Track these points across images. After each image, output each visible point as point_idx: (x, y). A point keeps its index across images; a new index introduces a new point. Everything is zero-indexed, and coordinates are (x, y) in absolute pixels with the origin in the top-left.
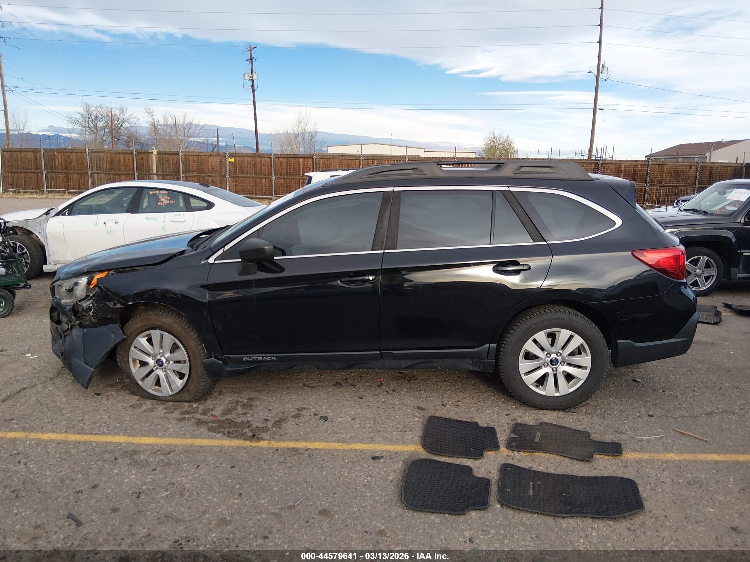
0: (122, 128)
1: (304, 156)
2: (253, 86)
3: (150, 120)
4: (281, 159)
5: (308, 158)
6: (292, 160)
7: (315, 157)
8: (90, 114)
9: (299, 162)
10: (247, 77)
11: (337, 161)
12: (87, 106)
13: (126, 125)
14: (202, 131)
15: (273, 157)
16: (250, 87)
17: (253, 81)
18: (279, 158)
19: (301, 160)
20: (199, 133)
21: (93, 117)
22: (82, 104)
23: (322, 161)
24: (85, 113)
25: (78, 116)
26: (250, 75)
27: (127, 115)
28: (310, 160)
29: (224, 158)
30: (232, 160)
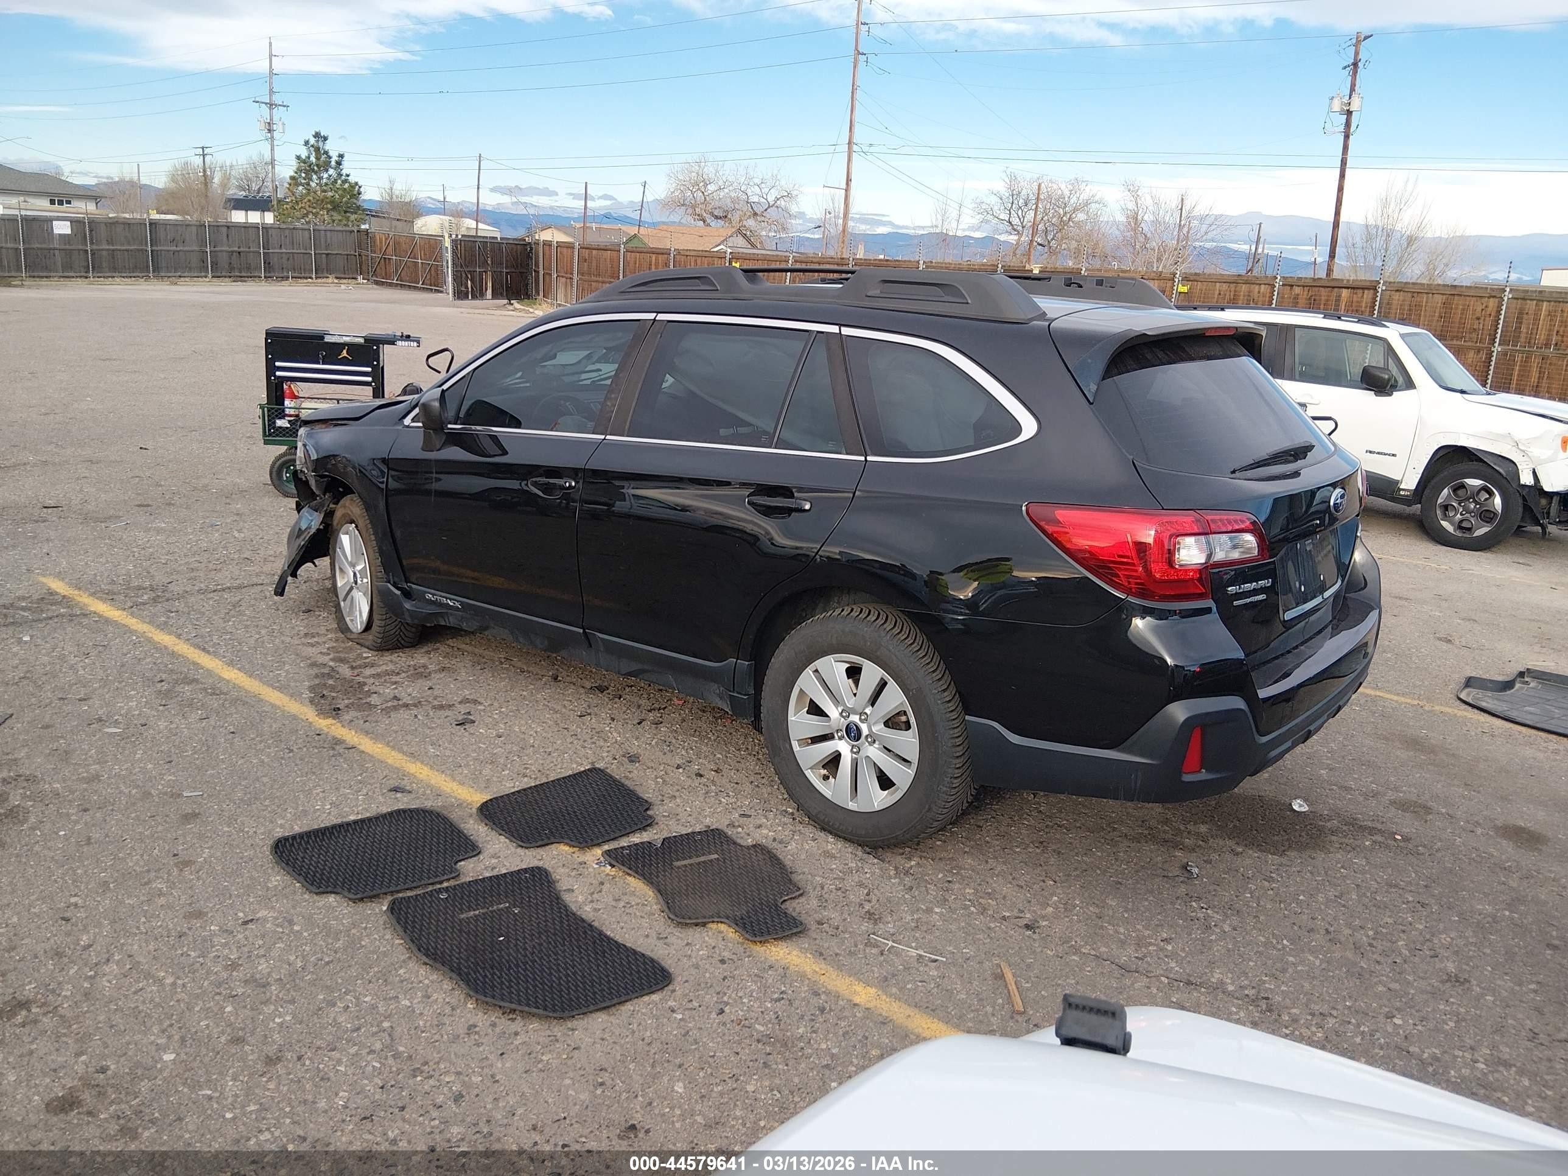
0: (1071, 223)
1: (1355, 285)
2: (1348, 124)
3: (1131, 206)
4: (1297, 290)
5: (1363, 289)
6: (1324, 292)
7: (1381, 287)
8: (1014, 195)
9: (1338, 299)
10: (1337, 106)
11: (1439, 299)
12: (1013, 178)
13: (1081, 216)
14: (1214, 227)
15: (1278, 283)
16: (1342, 128)
17: (1349, 113)
18: (1292, 286)
19: (1345, 293)
20: (1206, 233)
21: (1021, 201)
22: (1004, 176)
23: (1397, 296)
24: (1006, 194)
25: (993, 200)
26: (1346, 100)
27: (1084, 196)
28: (1368, 295)
29: (1169, 284)
30: (1185, 289)
